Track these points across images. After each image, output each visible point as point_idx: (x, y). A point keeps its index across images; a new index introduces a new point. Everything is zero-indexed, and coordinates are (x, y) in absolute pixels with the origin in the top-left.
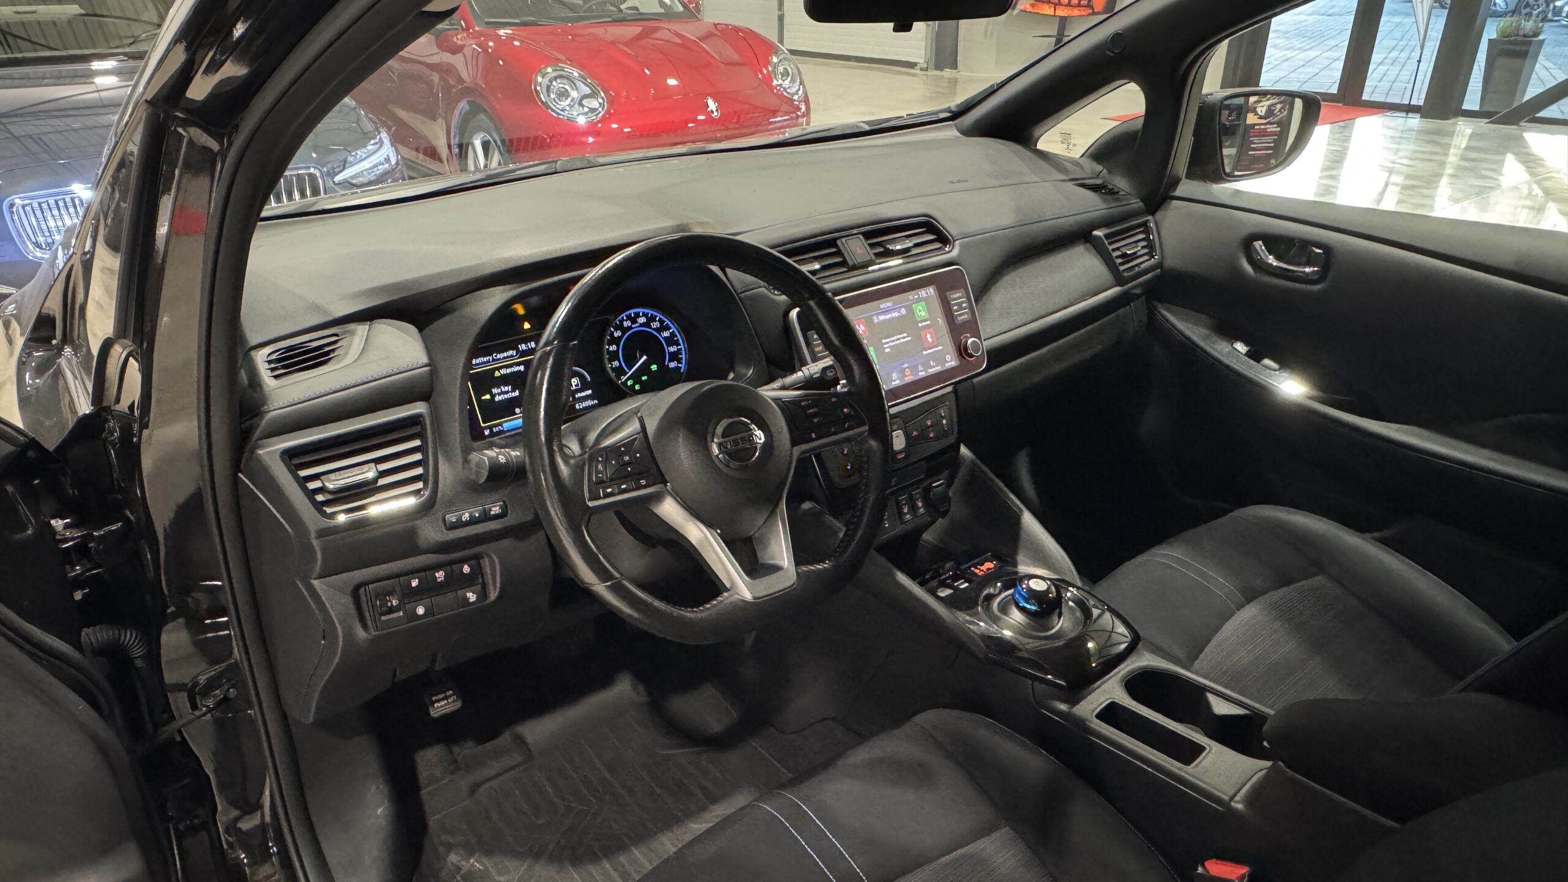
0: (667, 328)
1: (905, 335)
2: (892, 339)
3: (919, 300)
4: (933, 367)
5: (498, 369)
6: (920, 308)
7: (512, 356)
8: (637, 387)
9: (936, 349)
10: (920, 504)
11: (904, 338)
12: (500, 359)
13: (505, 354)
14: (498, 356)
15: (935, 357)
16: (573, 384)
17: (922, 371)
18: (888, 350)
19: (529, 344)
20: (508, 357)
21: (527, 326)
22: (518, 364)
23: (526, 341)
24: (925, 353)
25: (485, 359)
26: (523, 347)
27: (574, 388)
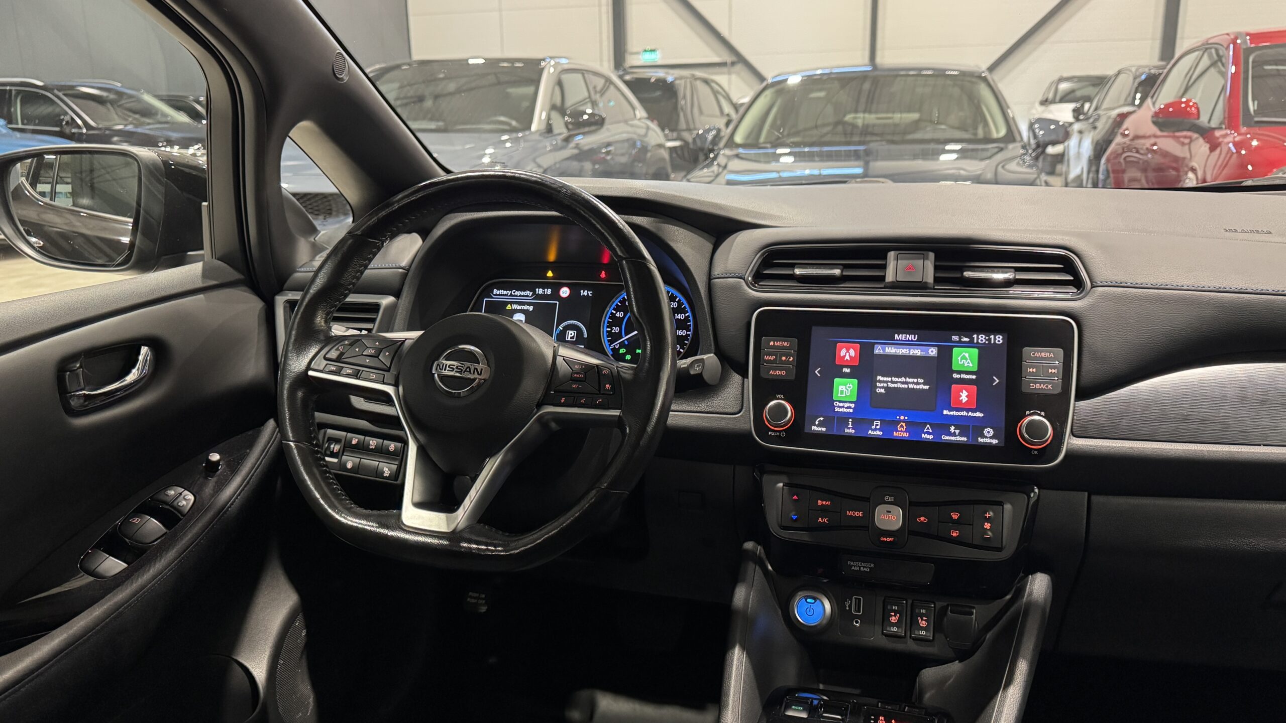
0: (683, 311)
1: (921, 381)
2: (895, 379)
3: (971, 344)
4: (954, 434)
5: (511, 303)
6: (967, 355)
7: (527, 296)
8: (628, 357)
9: (970, 414)
10: (923, 624)
11: (917, 383)
12: (517, 296)
13: (523, 293)
14: (517, 293)
15: (964, 426)
16: (570, 336)
17: (928, 433)
18: (882, 391)
19: (546, 290)
20: (524, 296)
21: (550, 274)
22: (529, 304)
23: (544, 286)
24: (945, 412)
25: (505, 292)
26: (540, 291)
27: (569, 339)
